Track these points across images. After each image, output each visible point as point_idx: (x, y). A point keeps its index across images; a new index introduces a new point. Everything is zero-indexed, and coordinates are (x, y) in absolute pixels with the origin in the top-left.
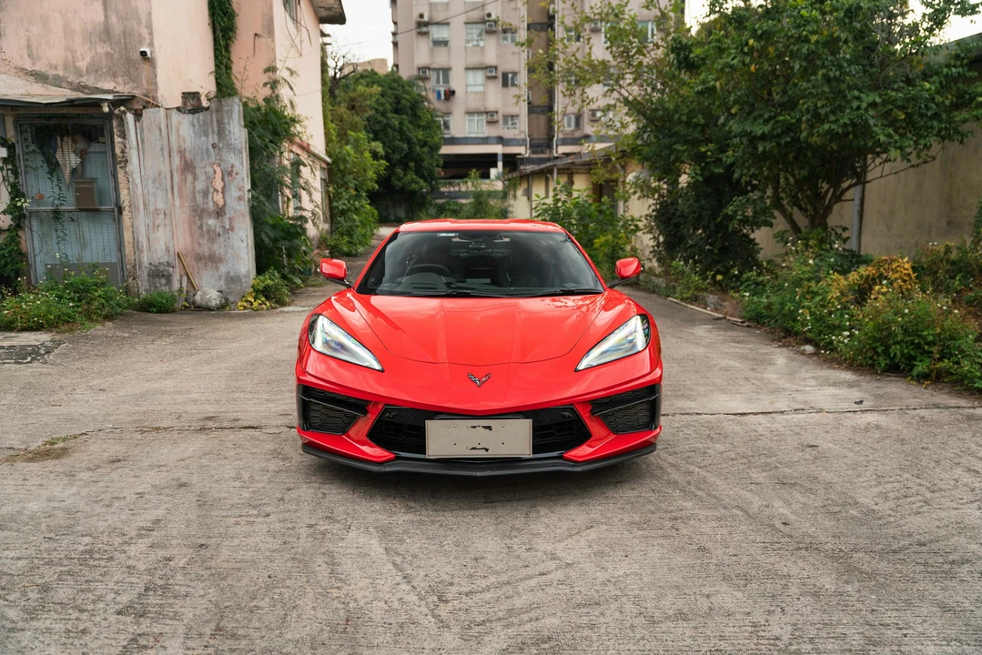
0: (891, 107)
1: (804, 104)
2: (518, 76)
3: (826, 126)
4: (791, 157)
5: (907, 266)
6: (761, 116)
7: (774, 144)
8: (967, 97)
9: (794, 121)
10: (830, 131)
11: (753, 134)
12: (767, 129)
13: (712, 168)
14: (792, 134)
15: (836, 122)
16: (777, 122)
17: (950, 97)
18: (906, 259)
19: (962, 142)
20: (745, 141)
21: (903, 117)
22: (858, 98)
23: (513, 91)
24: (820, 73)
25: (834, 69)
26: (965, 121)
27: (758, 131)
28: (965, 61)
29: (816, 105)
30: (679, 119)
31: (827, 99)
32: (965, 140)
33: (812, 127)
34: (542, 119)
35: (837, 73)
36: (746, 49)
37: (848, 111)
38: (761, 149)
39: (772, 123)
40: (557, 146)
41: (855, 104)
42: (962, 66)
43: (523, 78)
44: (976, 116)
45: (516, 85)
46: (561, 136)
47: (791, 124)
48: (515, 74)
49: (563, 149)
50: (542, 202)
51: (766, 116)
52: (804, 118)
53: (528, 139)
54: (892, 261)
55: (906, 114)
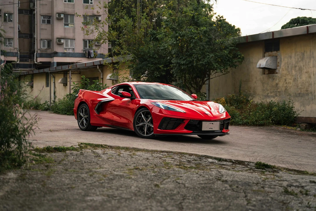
0: (217, 57)
1: (195, 56)
2: (13, 15)
3: (201, 62)
4: (191, 70)
5: (224, 100)
6: (182, 58)
7: (187, 66)
8: (236, 55)
9: (192, 60)
10: (202, 64)
11: (181, 63)
12: (184, 62)
13: (162, 73)
14: (191, 64)
15: (203, 61)
16: (187, 60)
17: (232, 55)
18: (223, 98)
19: (235, 68)
20: (178, 65)
21: (220, 60)
22: (209, 55)
23: (10, 24)
24: (198, 47)
25: (202, 47)
26: (236, 62)
27: (182, 62)
28: (235, 45)
29: (198, 56)
30: (149, 55)
31: (200, 54)
32: (236, 67)
33: (197, 62)
34: (26, 41)
35: (203, 48)
36: (178, 39)
37: (206, 58)
38: (183, 68)
39: (186, 60)
40: (37, 58)
41: (208, 57)
42: (234, 46)
43: (16, 17)
44: (238, 61)
45: (11, 21)
46: (39, 52)
47: (191, 61)
48: (10, 14)
49: (40, 60)
50: (76, 86)
51: (184, 58)
52: (195, 60)
53: (19, 53)
54: (220, 99)
55: (221, 59)
